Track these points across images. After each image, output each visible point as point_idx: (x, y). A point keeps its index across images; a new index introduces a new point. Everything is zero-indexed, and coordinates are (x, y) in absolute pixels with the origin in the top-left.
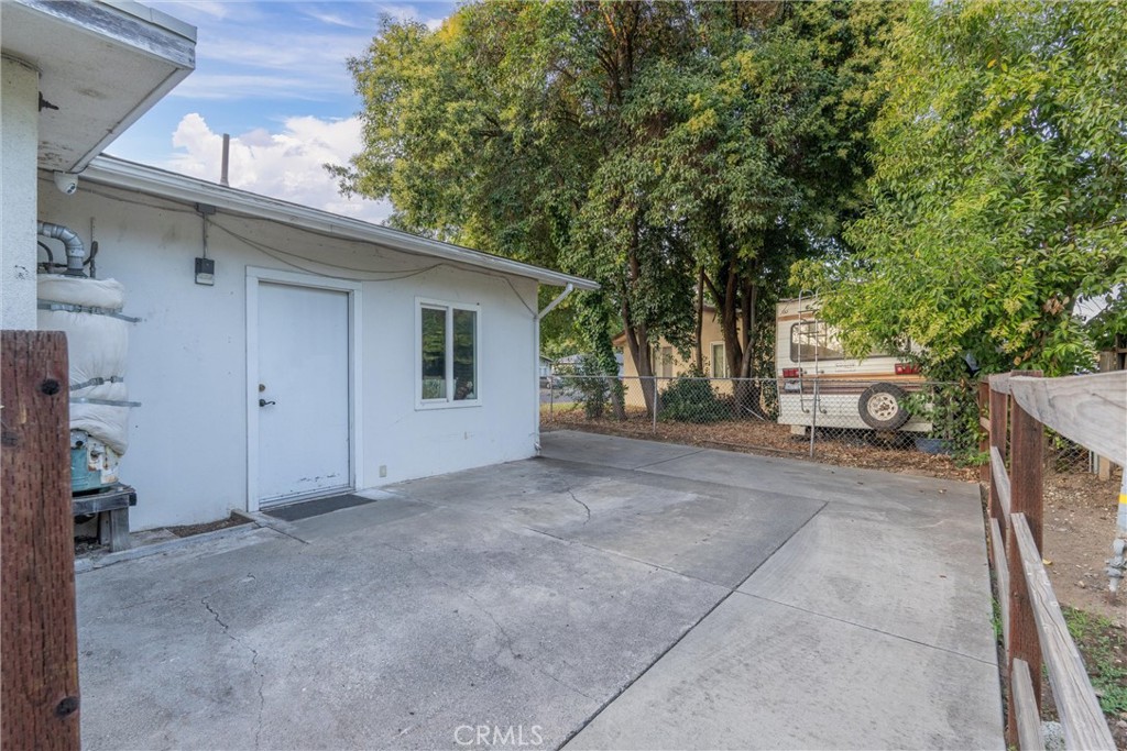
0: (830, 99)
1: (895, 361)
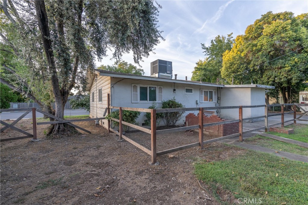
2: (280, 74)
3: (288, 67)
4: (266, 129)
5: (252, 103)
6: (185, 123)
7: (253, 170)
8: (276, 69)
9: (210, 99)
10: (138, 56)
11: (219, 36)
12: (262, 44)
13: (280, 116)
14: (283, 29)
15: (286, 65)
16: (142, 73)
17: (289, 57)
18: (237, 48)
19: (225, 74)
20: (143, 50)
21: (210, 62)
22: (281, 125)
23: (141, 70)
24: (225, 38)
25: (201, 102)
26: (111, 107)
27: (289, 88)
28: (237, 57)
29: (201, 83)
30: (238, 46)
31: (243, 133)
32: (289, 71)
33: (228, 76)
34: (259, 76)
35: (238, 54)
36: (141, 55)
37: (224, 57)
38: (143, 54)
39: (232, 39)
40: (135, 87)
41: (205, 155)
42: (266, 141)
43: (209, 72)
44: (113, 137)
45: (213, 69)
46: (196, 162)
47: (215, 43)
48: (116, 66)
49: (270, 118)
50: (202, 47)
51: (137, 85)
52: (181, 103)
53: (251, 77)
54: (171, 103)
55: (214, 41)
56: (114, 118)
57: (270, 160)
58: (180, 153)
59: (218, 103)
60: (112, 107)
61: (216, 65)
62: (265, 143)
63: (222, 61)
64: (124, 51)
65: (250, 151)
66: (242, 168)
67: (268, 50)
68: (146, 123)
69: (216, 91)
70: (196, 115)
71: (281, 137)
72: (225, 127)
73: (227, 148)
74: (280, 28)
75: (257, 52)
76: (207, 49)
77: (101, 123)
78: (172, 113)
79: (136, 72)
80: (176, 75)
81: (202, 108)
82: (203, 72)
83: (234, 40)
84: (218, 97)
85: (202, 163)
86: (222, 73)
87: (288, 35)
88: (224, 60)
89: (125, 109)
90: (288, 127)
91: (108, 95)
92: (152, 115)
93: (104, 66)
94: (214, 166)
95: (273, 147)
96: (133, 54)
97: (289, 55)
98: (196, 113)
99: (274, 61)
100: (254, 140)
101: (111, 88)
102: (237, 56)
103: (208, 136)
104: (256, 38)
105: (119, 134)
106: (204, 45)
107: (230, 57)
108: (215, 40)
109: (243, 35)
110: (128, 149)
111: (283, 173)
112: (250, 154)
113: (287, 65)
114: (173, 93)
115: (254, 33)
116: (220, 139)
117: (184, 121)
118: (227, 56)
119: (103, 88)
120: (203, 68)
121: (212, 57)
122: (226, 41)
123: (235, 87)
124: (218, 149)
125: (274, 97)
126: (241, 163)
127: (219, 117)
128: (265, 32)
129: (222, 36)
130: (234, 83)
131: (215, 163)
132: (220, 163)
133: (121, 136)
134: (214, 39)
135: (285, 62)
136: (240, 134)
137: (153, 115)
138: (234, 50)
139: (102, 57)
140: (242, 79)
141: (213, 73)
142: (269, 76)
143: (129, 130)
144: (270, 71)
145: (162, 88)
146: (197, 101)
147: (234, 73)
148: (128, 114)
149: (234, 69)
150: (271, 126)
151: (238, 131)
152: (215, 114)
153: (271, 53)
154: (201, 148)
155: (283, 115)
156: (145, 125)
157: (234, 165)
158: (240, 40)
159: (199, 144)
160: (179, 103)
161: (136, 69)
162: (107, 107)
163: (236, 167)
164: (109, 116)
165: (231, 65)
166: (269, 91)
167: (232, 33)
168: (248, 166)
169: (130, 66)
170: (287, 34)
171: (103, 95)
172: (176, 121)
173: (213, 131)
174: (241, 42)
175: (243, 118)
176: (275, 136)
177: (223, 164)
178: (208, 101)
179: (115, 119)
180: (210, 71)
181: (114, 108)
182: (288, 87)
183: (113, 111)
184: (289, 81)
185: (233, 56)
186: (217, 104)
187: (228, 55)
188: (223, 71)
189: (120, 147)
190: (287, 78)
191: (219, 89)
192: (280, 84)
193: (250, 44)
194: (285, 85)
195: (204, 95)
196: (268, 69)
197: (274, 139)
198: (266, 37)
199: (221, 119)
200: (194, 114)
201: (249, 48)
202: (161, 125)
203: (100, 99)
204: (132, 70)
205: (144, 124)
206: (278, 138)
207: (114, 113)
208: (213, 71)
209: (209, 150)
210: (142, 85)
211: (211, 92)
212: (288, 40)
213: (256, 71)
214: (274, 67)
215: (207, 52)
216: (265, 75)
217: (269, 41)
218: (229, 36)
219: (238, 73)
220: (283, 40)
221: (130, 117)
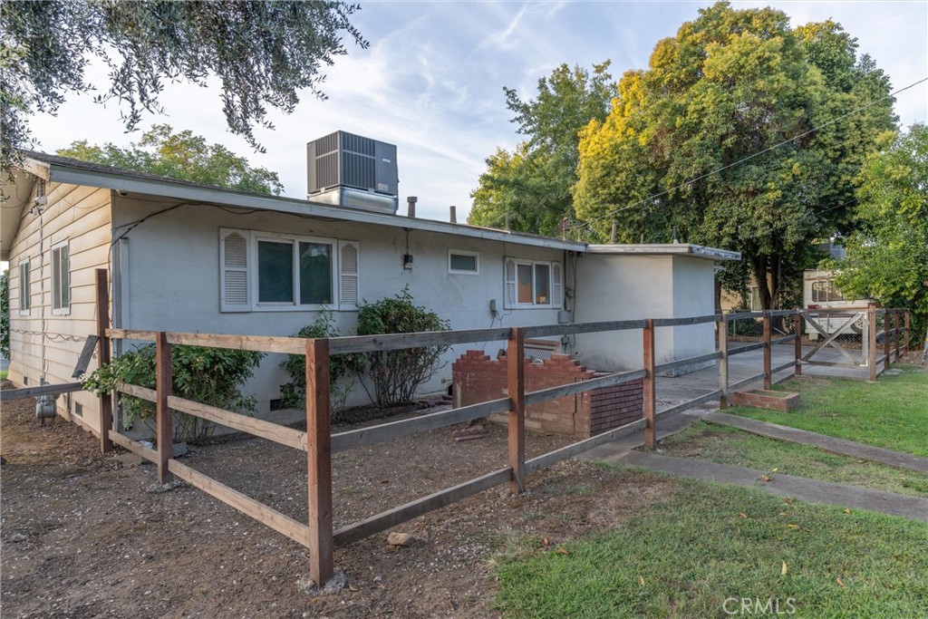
0: (835, 179)
1: (868, 301)
2: (753, 213)
3: (775, 190)
4: (723, 399)
5: (676, 308)
6: (451, 390)
7: (705, 562)
8: (741, 197)
9: (538, 297)
10: (244, 101)
11: (565, 66)
12: (700, 107)
13: (761, 353)
14: (761, 64)
15: (769, 184)
16: (273, 187)
17: (777, 157)
18: (626, 114)
19: (588, 206)
20: (270, 75)
21: (535, 161)
22: (761, 382)
23: (266, 175)
24: (587, 74)
25: (507, 306)
26: (113, 332)
27: (775, 257)
28: (625, 147)
29: (507, 235)
30: (626, 110)
31: (656, 417)
32: (778, 204)
33: (598, 211)
34: (693, 215)
35: (627, 137)
36: (260, 96)
37: (582, 142)
38: (271, 93)
39: (607, 83)
40: (236, 244)
41: (534, 519)
42: (726, 441)
43: (531, 194)
44: (125, 472)
45: (544, 184)
46: (500, 554)
47: (553, 92)
48: (150, 149)
49: (736, 360)
50: (508, 103)
51: (243, 234)
52: (435, 311)
53: (669, 219)
54: (393, 312)
55: (548, 84)
56: (132, 383)
57: (753, 514)
58: (435, 518)
59: (565, 309)
60: (118, 334)
61: (556, 171)
62: (726, 448)
63: (576, 160)
64: (174, 70)
65: (687, 485)
66: (671, 557)
67: (719, 132)
68: (286, 399)
69: (560, 265)
70: (494, 358)
71: (769, 424)
72: (599, 398)
73: (610, 481)
74: (752, 60)
75: (685, 134)
76: (526, 108)
77: (65, 408)
78: (397, 352)
79: (245, 181)
80: (412, 201)
81: (519, 329)
82: (511, 196)
83: (614, 86)
84: (565, 287)
85: (525, 557)
86: (576, 202)
87: (775, 86)
88: (584, 154)
89: (185, 342)
90: (783, 389)
91: (101, 275)
92: (310, 366)
93: (91, 144)
94: (572, 563)
95: (751, 460)
96: (223, 92)
97: (778, 153)
98: (492, 349)
99: (736, 168)
100: (691, 440)
101: (115, 243)
102: (627, 143)
103: (539, 437)
104: (684, 85)
105: (156, 456)
106: (514, 95)
107: (605, 146)
108: (551, 81)
109: (641, 71)
110: (199, 524)
111: (801, 557)
112: (689, 494)
113: (771, 185)
114: (401, 269)
115: (677, 68)
116: (583, 449)
117: (444, 381)
118: (595, 141)
119: (75, 246)
120: (511, 180)
121: (543, 141)
122: (588, 88)
123: (621, 250)
124: (577, 487)
125: (735, 288)
126: (663, 536)
127: (577, 364)
128: (710, 68)
129: (577, 69)
130: (618, 240)
131: (575, 547)
132: (591, 549)
133: (165, 465)
134: (548, 77)
135: (766, 175)
136: (648, 421)
137: (313, 367)
138: (616, 121)
139: (60, 92)
140: (639, 227)
141: (547, 201)
142: (722, 217)
143: (209, 434)
144: (725, 201)
145: (355, 250)
146: (493, 302)
147: (615, 204)
148: (200, 361)
149: (618, 189)
150: (736, 386)
151: (639, 412)
152: (559, 352)
153: (729, 142)
154: (515, 489)
155: (767, 346)
156: (284, 407)
157: (641, 546)
158: (634, 87)
159: (511, 475)
160: (426, 312)
161: (243, 170)
162: (95, 333)
163: (649, 555)
164: (107, 376)
165: (608, 174)
166: (722, 268)
167: (608, 63)
168: (688, 544)
169: (219, 155)
170: (772, 82)
171: (76, 279)
172: (416, 382)
173: (555, 417)
174: (638, 96)
175: (656, 365)
176: (749, 421)
177: (601, 547)
178: (532, 301)
179: (135, 388)
180: (536, 193)
181: (133, 336)
182: (773, 255)
183: (125, 349)
184: (776, 238)
185: (612, 143)
186: (564, 314)
187: (596, 138)
188: (580, 191)
189: (160, 517)
190: (771, 226)
191: (570, 259)
192: (752, 246)
193: (665, 105)
194: (765, 250)
195: (519, 278)
196: (719, 195)
197: (750, 433)
198: (712, 86)
199: (584, 370)
200: (486, 354)
201: (663, 117)
202: (353, 405)
203: (63, 296)
204: (228, 174)
205: (278, 401)
206: (760, 428)
207: (131, 359)
208: (548, 192)
209: (546, 497)
210: (269, 234)
211: (543, 270)
212: (774, 101)
213: (683, 200)
214: (736, 187)
215: (525, 122)
216: (711, 215)
217: (721, 101)
218: (599, 69)
219: (631, 205)
220: (762, 100)
221: (212, 375)
